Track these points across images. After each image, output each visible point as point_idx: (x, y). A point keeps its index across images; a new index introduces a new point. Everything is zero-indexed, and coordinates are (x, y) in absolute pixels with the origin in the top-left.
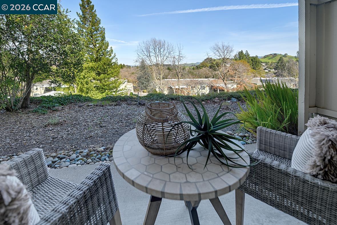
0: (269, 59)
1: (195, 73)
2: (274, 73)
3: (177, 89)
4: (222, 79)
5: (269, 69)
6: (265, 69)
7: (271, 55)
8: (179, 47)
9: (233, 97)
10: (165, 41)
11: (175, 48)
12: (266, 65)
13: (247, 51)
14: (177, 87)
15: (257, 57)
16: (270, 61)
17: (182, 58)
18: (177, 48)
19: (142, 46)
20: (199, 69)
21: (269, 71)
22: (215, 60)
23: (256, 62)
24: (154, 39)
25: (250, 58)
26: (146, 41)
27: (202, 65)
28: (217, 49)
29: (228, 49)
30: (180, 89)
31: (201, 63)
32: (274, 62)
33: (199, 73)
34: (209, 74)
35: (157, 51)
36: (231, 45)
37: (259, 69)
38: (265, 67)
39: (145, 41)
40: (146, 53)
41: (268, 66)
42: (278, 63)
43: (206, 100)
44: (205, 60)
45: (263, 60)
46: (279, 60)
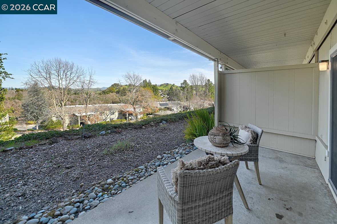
0: (164, 87)
1: (101, 98)
2: (167, 98)
3: (84, 116)
4: (132, 104)
5: (164, 95)
6: (161, 95)
7: (165, 84)
8: (91, 72)
9: (163, 120)
10: (73, 64)
11: (85, 72)
12: (162, 91)
13: (149, 80)
14: (84, 114)
15: (156, 85)
16: (164, 89)
17: (93, 83)
18: (88, 73)
19: (39, 66)
20: (106, 94)
21: (164, 96)
22: (121, 86)
23: (156, 89)
24: (59, 59)
25: (152, 86)
26: (47, 61)
27: (110, 90)
28: (129, 77)
29: (137, 78)
30: (87, 116)
31: (108, 88)
32: (167, 89)
33: (106, 98)
34: (116, 99)
35: (62, 74)
36: (140, 75)
37: (158, 95)
38: (161, 93)
39: (45, 60)
40: (44, 74)
41: (163, 92)
42: (170, 90)
43: (145, 124)
44: (112, 85)
45: (159, 88)
46: (171, 88)
